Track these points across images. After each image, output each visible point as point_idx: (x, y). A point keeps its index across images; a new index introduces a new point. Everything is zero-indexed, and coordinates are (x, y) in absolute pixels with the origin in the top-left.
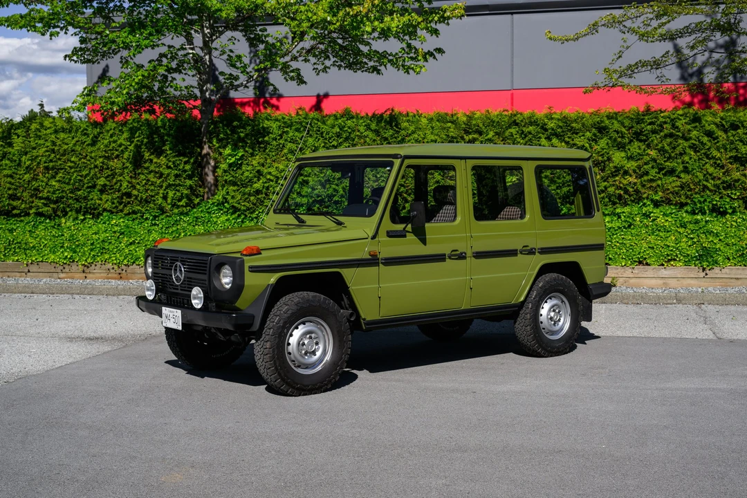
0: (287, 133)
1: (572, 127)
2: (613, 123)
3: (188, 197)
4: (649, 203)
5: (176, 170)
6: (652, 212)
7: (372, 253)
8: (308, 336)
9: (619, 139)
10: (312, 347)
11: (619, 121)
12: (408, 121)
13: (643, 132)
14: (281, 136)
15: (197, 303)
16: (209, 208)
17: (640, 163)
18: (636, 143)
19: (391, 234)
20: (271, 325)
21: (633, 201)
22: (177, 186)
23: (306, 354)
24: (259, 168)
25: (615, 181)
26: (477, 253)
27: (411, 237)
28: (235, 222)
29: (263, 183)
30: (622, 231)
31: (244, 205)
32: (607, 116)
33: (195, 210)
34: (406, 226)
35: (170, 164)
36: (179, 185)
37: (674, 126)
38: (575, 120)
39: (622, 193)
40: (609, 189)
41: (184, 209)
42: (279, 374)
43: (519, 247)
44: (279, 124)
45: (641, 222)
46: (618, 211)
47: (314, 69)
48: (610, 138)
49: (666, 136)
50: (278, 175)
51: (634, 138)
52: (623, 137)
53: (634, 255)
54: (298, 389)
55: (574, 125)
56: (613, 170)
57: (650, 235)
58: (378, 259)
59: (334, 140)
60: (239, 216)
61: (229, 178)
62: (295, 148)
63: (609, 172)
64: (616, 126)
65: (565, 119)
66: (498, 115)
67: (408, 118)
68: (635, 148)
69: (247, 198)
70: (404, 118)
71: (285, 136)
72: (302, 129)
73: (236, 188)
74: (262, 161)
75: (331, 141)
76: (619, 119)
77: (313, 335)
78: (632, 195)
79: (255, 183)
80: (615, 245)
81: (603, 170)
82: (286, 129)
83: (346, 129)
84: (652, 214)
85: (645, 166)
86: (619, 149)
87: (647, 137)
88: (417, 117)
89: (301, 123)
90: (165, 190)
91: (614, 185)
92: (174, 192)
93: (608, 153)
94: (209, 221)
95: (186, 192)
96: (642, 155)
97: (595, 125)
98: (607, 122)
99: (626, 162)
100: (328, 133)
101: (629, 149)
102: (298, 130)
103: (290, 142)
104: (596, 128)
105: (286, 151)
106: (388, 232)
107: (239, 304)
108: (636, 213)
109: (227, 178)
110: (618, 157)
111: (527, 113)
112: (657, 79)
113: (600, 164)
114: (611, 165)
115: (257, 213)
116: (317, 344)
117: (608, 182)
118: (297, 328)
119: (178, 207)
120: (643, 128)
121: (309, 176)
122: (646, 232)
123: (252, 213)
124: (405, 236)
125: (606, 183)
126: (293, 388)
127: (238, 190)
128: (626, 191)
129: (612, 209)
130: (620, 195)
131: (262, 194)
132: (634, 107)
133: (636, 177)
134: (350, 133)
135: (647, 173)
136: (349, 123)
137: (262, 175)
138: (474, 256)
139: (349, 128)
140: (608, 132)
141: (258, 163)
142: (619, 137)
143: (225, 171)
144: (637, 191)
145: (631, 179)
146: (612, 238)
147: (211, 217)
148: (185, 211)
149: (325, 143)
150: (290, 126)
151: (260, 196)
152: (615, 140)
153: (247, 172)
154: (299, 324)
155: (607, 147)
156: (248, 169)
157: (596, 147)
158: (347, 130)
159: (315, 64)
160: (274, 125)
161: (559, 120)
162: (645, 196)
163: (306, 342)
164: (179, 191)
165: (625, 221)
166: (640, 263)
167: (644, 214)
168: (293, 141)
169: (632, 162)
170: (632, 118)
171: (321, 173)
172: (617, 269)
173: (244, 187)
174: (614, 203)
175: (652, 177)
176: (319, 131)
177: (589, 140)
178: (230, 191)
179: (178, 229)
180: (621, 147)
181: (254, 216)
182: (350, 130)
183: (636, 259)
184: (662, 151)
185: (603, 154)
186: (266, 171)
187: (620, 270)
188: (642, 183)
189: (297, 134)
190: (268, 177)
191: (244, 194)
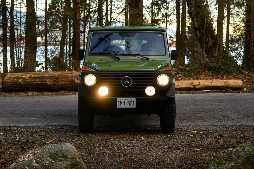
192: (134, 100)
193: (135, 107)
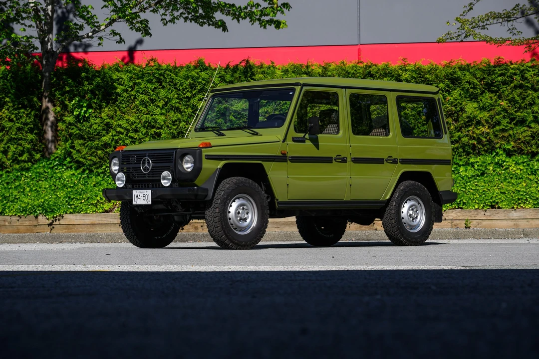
0: (140, 84)
1: (426, 79)
2: (465, 75)
3: (29, 151)
4: (501, 152)
5: (18, 123)
6: (504, 161)
7: (283, 152)
8: (241, 208)
9: (471, 90)
10: (244, 215)
11: (471, 73)
12: (263, 73)
13: (494, 83)
14: (132, 88)
15: (166, 183)
16: (50, 164)
17: (492, 113)
18: (487, 94)
19: (295, 140)
20: (219, 197)
21: (486, 151)
22: (19, 140)
23: (240, 220)
24: (108, 120)
25: (468, 131)
26: (354, 158)
27: (308, 143)
28: (80, 178)
29: (112, 135)
30: (476, 179)
31: (90, 160)
32: (459, 68)
33: (36, 166)
34: (305, 135)
35: (13, 116)
36: (21, 139)
37: (524, 78)
38: (429, 71)
39: (475, 142)
40: (463, 139)
41: (26, 164)
42: (224, 232)
43: (386, 157)
44: (130, 75)
45: (494, 171)
46: (472, 160)
47: (162, 20)
48: (463, 89)
49: (515, 87)
50: (128, 128)
51: (486, 89)
52: (475, 88)
53: (487, 200)
54: (235, 244)
55: (428, 76)
56: (466, 120)
57: (502, 182)
58: (287, 157)
59: (188, 91)
60: (84, 171)
61: (75, 131)
62: (147, 100)
63: (462, 122)
64: (468, 77)
65: (418, 71)
66: (353, 67)
67: (262, 70)
68: (487, 98)
69: (93, 152)
70: (259, 70)
71: (136, 88)
72: (154, 80)
73: (81, 142)
74: (111, 113)
75: (184, 92)
76: (471, 70)
77: (245, 207)
78: (485, 145)
79: (104, 136)
80: (469, 192)
81: (456, 121)
82: (137, 81)
83: (200, 80)
84: (505, 163)
85: (497, 117)
86: (471, 100)
87: (498, 88)
88: (272, 68)
89: (153, 74)
90: (6, 144)
91: (467, 135)
92: (15, 146)
93: (461, 104)
94: (52, 177)
95: (28, 146)
96: (494, 106)
97: (448, 76)
98: (459, 73)
99: (478, 112)
100: (181, 84)
101: (481, 100)
102: (150, 81)
103: (142, 94)
104: (449, 79)
105: (137, 103)
106: (293, 138)
107: (197, 182)
108: (489, 162)
109: (73, 131)
110: (470, 108)
111: (381, 65)
112: (509, 32)
113: (453, 114)
114: (464, 115)
115: (104, 167)
116: (247, 213)
117: (462, 132)
118: (234, 201)
119: (18, 162)
120: (494, 80)
121: (161, 128)
122: (499, 179)
123: (97, 168)
124: (304, 142)
125: (459, 133)
126: (233, 243)
127: (84, 144)
128: (480, 141)
129: (466, 159)
130: (474, 146)
131: (110, 147)
132: (485, 59)
133: (489, 127)
134: (204, 85)
135: (499, 123)
136: (203, 74)
137: (111, 127)
138: (352, 161)
139: (203, 79)
140: (460, 83)
141: (107, 115)
142: (471, 88)
143: (70, 124)
144: (490, 141)
145: (483, 129)
146: (466, 186)
147: (55, 173)
148: (27, 166)
149: (178, 94)
150: (142, 77)
151: (108, 150)
152: (468, 90)
153: (95, 124)
154: (236, 199)
155: (460, 98)
156: (97, 121)
157: (449, 98)
158: (201, 82)
159: (163, 14)
160: (125, 77)
161: (413, 71)
162: (498, 145)
163: (241, 211)
164: (21, 145)
165: (478, 170)
166: (493, 207)
167: (497, 163)
168: (145, 93)
169: (484, 113)
170: (484, 70)
171: (174, 125)
172: (471, 212)
173: (91, 141)
174: (468, 154)
175: (504, 127)
176: (172, 82)
177: (443, 91)
178: (75, 144)
179: (20, 184)
180: (474, 98)
181: (100, 171)
182: (204, 82)
183: (489, 204)
184: (512, 101)
185: (456, 105)
186: (115, 123)
187: (474, 213)
188: (494, 133)
189: (149, 85)
190: (118, 129)
191: (91, 148)
192: (149, 192)
193: (150, 203)
